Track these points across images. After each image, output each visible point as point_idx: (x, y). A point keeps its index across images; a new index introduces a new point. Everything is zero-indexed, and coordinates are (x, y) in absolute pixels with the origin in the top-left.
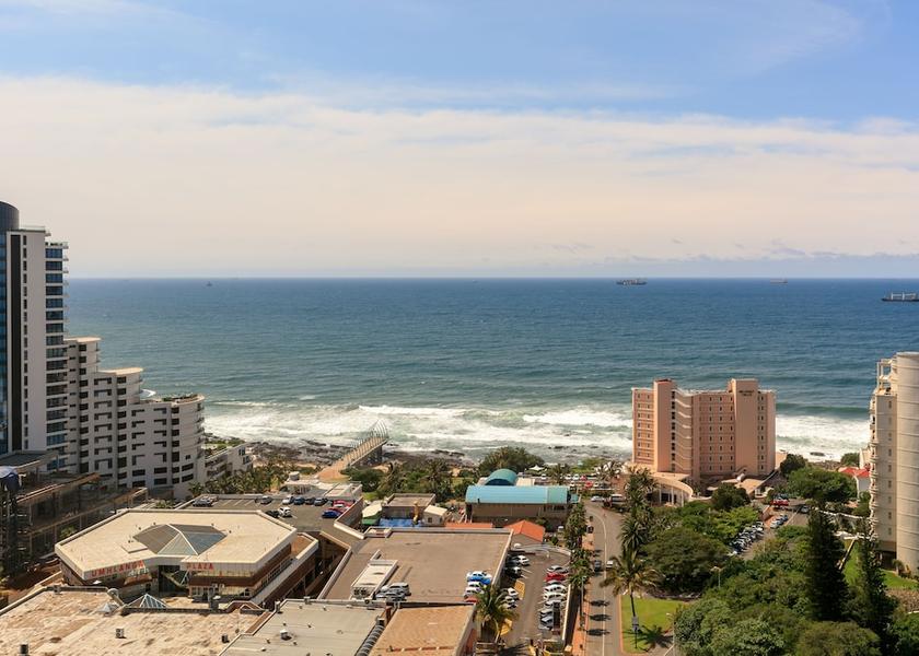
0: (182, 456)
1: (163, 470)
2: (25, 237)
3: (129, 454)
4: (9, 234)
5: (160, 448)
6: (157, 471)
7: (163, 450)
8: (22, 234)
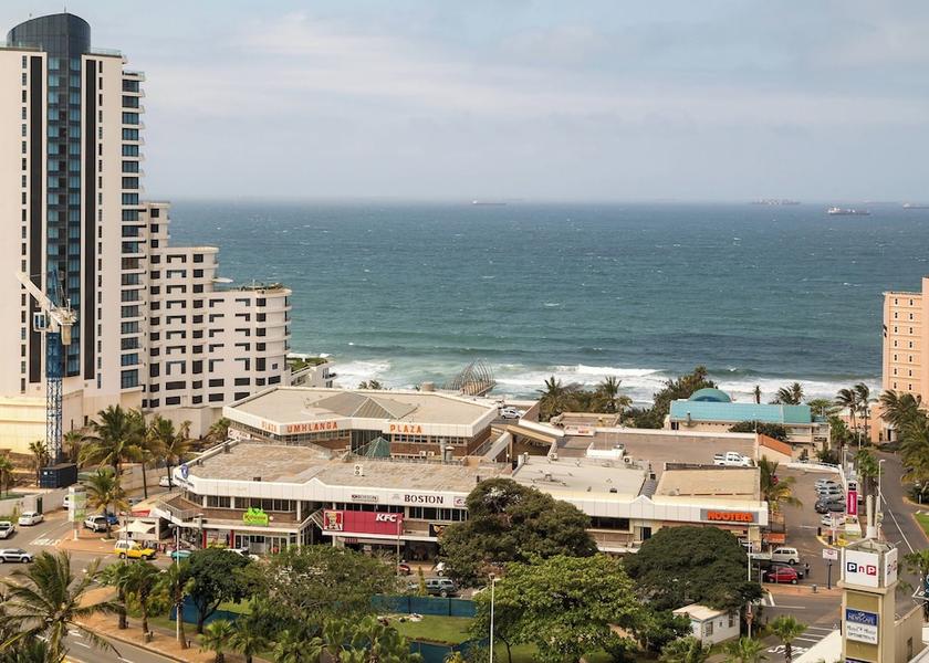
0: (269, 365)
1: (246, 382)
2: (101, 63)
3: (206, 356)
4: (84, 58)
5: (242, 352)
6: (239, 382)
7: (246, 354)
8: (98, 59)
